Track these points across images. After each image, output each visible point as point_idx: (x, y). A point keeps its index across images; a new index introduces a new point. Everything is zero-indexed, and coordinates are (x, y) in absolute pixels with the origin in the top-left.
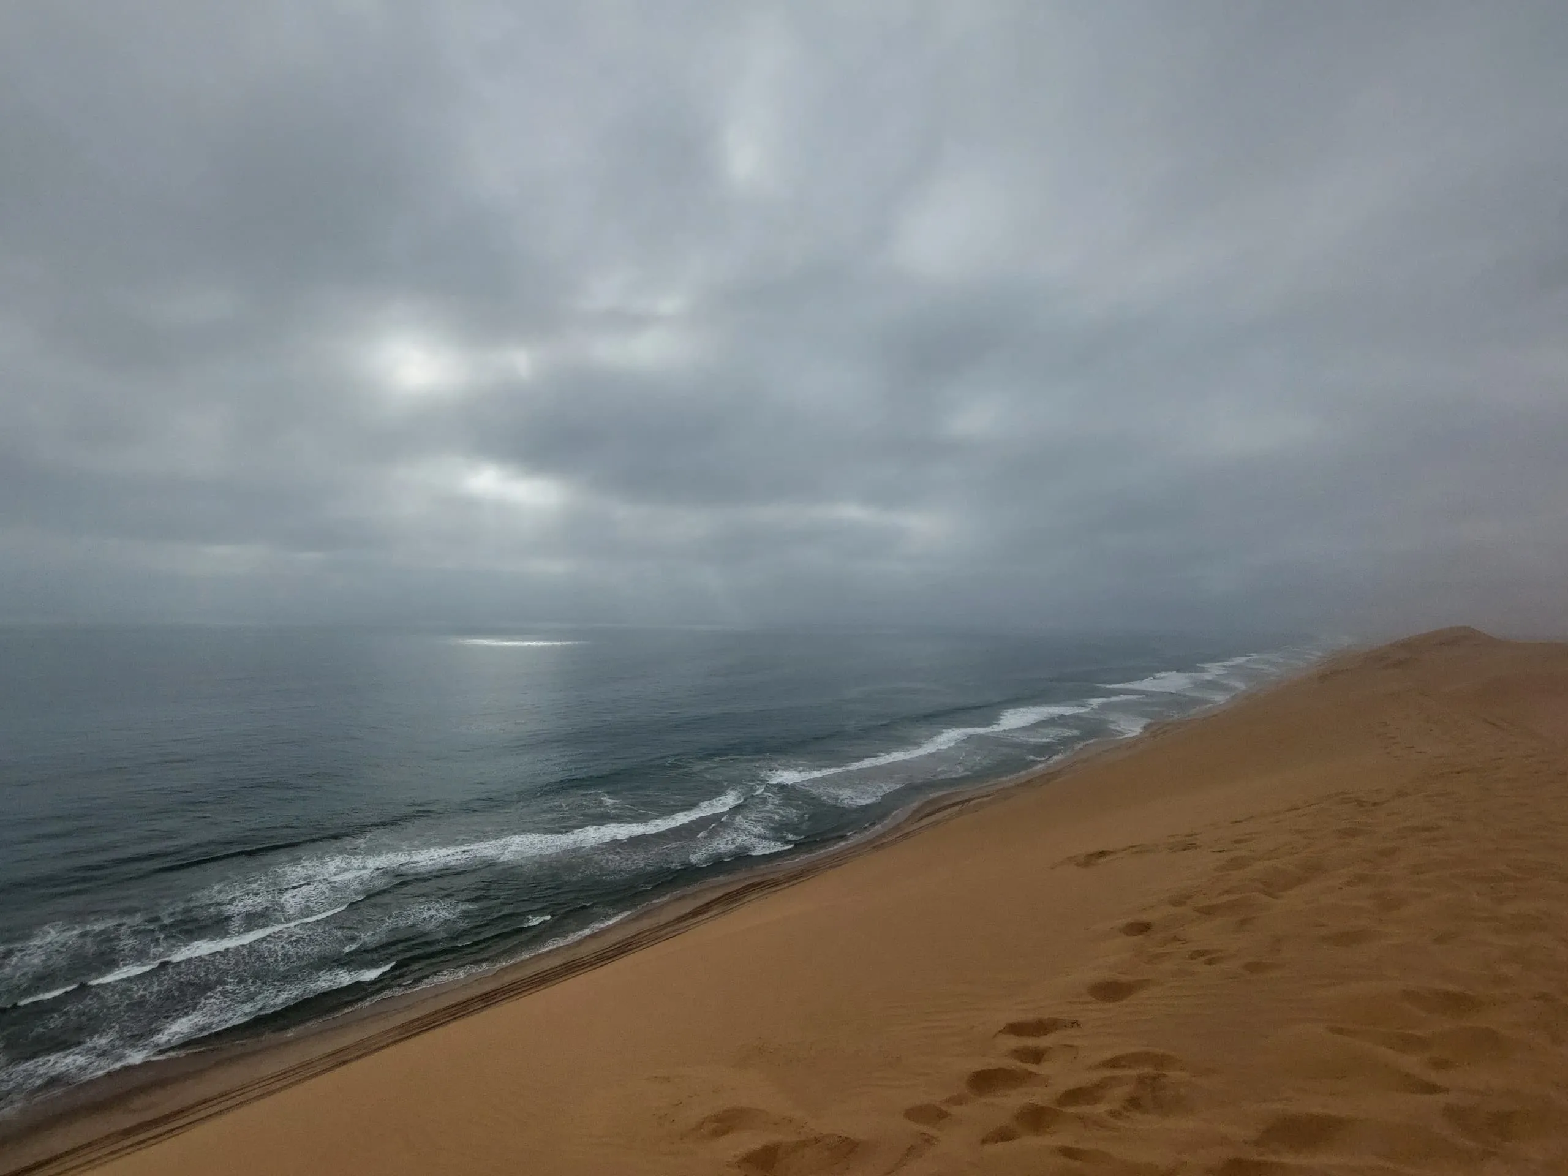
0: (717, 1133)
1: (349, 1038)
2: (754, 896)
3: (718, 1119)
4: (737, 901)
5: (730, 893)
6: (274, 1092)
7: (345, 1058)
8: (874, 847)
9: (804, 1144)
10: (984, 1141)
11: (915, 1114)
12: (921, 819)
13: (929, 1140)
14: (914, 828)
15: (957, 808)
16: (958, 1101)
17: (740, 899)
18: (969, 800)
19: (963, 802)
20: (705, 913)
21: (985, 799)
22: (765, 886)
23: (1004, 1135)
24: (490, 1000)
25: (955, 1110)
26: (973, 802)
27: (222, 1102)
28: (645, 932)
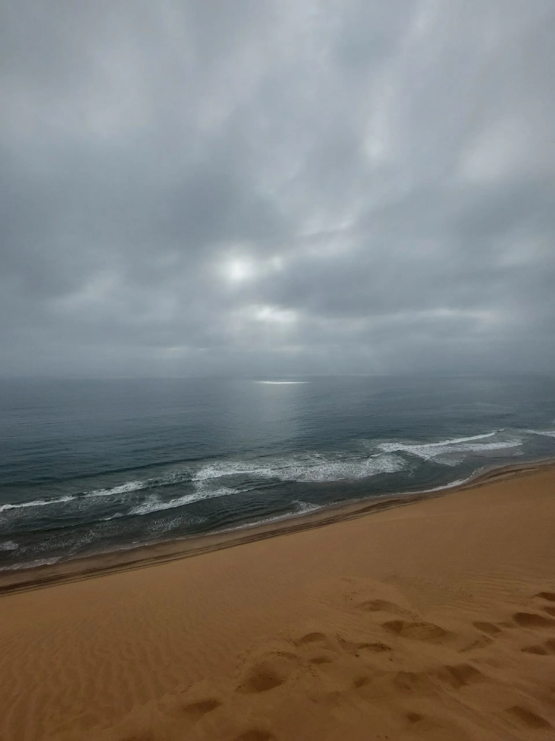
0: (372, 610)
1: (223, 540)
2: (393, 506)
3: (372, 603)
4: (385, 507)
5: (380, 503)
6: (198, 555)
7: (222, 547)
8: (460, 490)
9: (416, 625)
10: (523, 650)
11: (479, 625)
12: (490, 477)
13: (488, 641)
14: (484, 482)
15: (513, 474)
16: (508, 625)
17: (386, 507)
18: (521, 470)
19: (517, 471)
20: (368, 511)
21: (533, 470)
22: (399, 502)
23: (537, 650)
24: (275, 534)
25: (503, 629)
26: (523, 471)
27: (181, 555)
28: (340, 515)
